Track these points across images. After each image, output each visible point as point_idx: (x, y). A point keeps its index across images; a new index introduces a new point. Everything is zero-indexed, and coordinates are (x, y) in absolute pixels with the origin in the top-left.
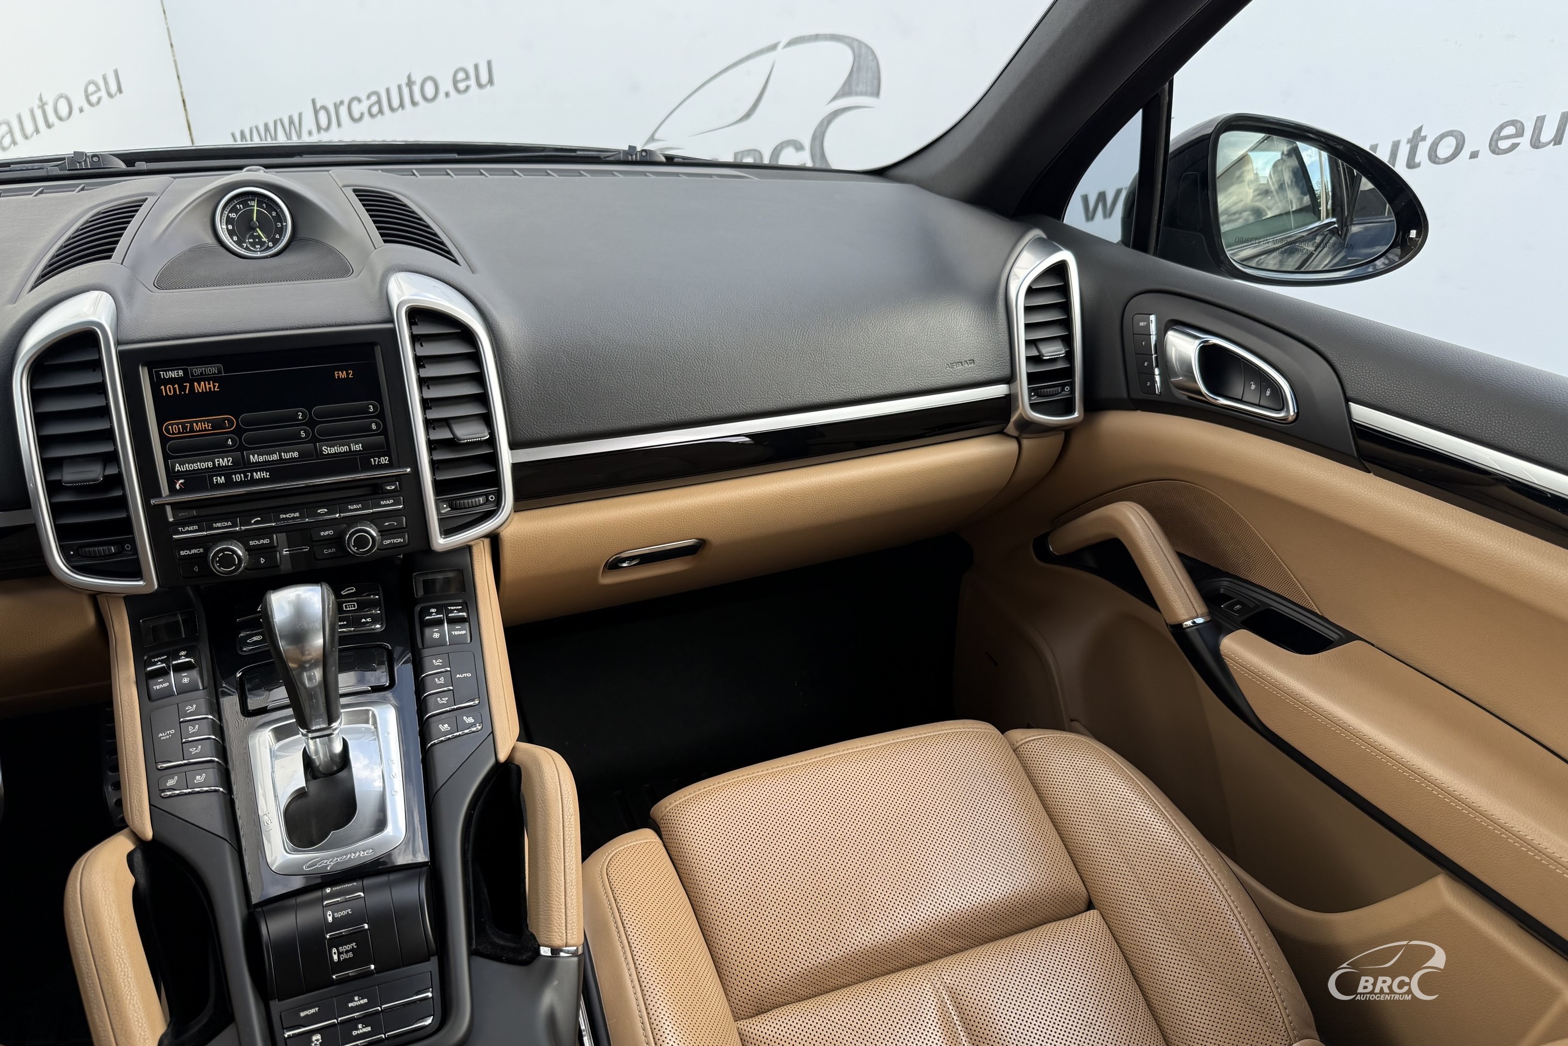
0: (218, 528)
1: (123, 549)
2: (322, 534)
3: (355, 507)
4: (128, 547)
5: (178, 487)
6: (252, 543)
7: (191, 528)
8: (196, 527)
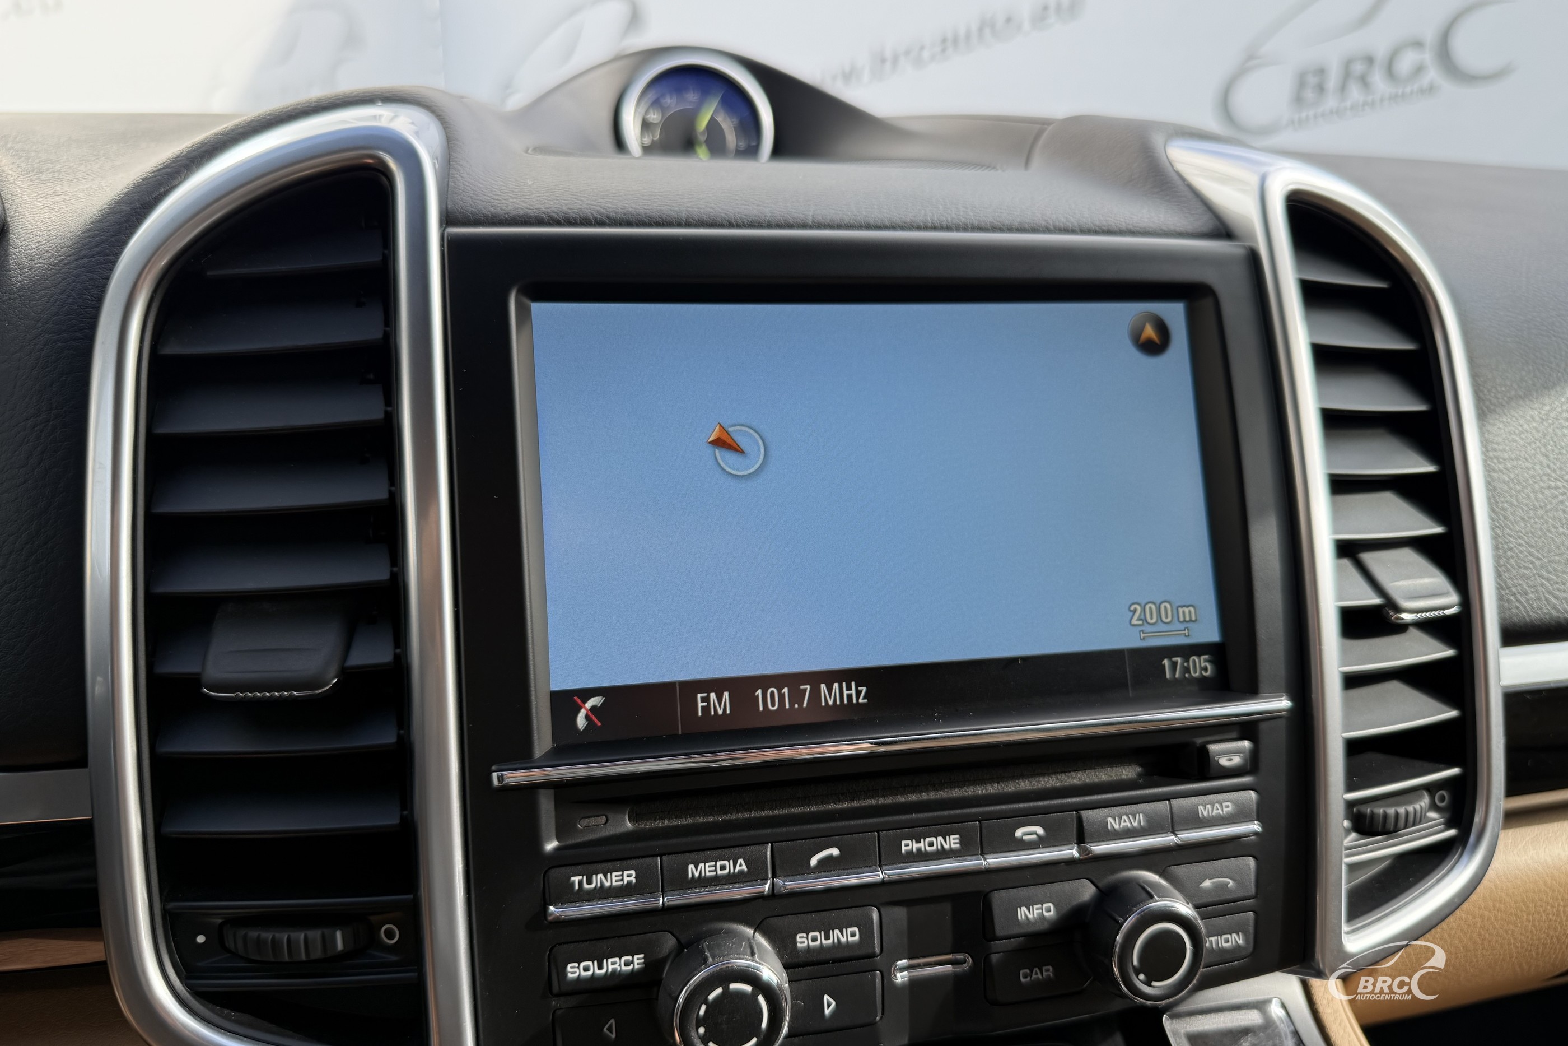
0: (703, 882)
1: (373, 940)
2: (1022, 913)
3: (1126, 823)
4: (390, 934)
5: (581, 722)
6: (803, 941)
7: (614, 879)
8: (630, 876)
